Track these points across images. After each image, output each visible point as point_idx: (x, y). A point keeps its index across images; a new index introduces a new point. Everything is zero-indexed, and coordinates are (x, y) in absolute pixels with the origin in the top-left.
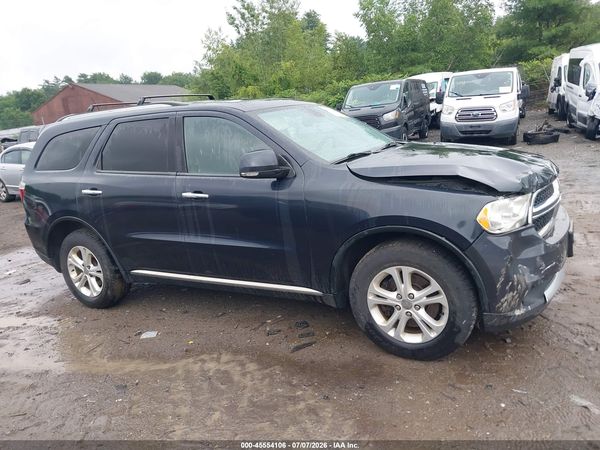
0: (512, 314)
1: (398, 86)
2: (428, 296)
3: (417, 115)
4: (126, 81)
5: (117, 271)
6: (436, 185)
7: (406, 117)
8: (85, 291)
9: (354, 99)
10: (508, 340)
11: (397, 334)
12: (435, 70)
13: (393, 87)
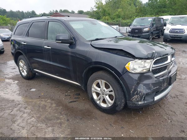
0: (137, 103)
1: (151, 19)
2: (109, 92)
3: (157, 30)
4: (73, 12)
5: (30, 69)
6: (116, 52)
7: (153, 30)
8: (23, 74)
9: (136, 22)
10: (141, 112)
11: (100, 103)
12: (170, 15)
13: (149, 19)
